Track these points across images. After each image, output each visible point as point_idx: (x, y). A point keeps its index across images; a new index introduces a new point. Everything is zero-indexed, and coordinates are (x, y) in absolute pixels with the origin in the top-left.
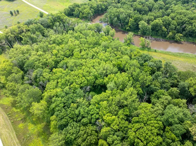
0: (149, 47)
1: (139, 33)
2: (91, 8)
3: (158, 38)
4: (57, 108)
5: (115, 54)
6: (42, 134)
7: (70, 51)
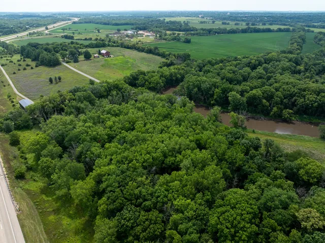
0: (243, 126)
1: (229, 108)
2: (161, 76)
3: (258, 116)
4: (109, 189)
5: (193, 129)
6: (82, 232)
7: (130, 123)
